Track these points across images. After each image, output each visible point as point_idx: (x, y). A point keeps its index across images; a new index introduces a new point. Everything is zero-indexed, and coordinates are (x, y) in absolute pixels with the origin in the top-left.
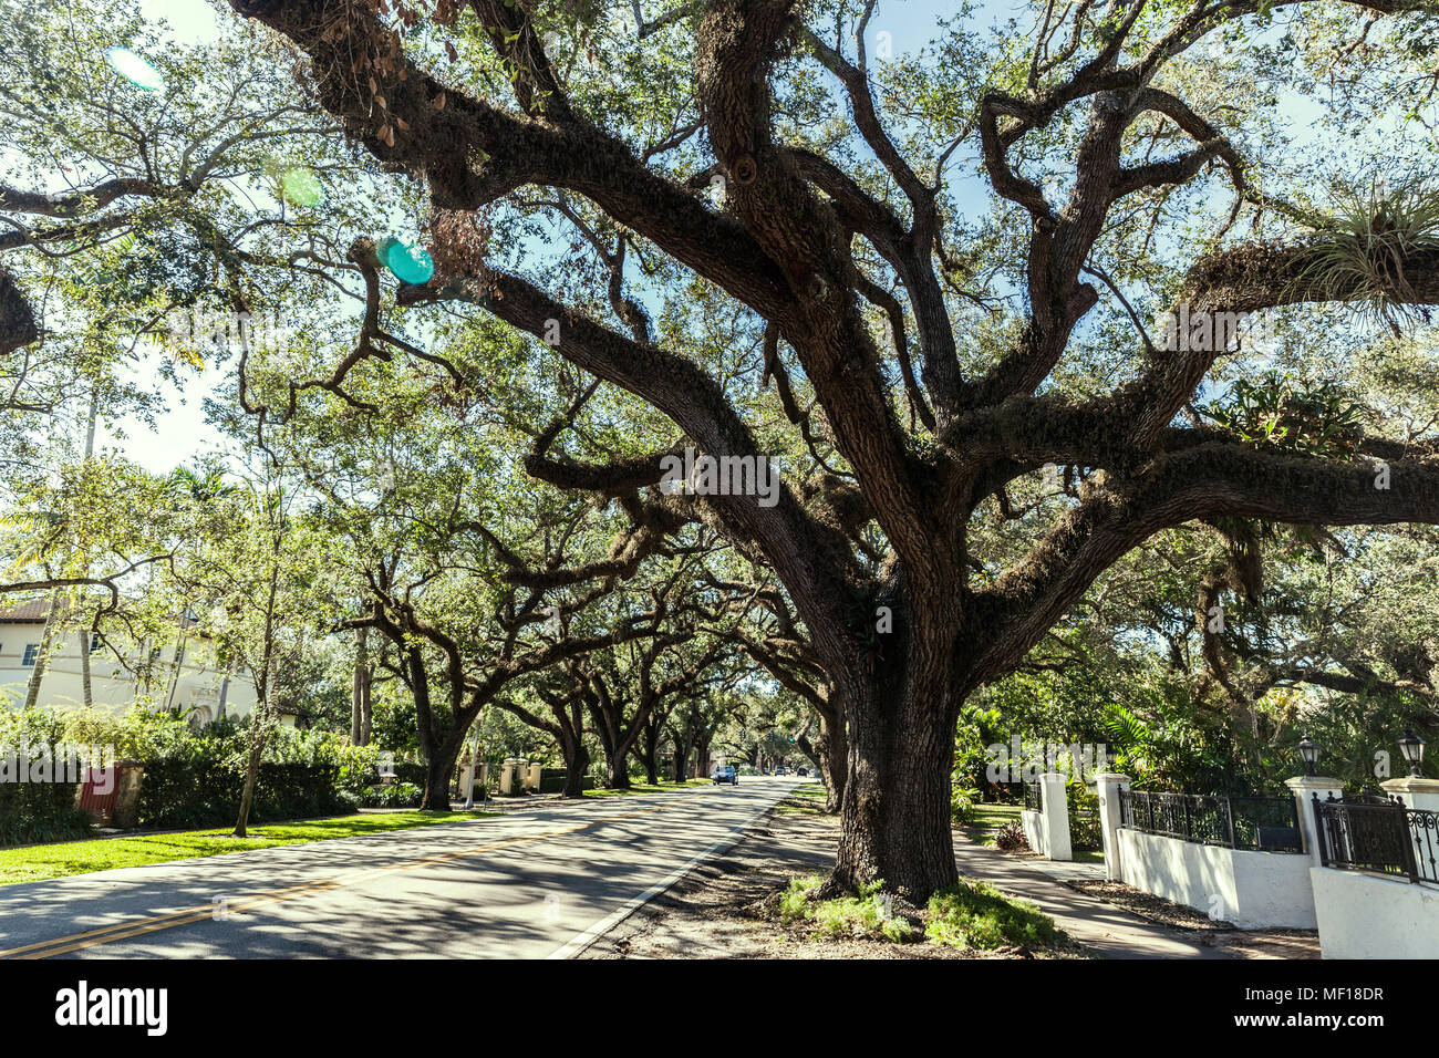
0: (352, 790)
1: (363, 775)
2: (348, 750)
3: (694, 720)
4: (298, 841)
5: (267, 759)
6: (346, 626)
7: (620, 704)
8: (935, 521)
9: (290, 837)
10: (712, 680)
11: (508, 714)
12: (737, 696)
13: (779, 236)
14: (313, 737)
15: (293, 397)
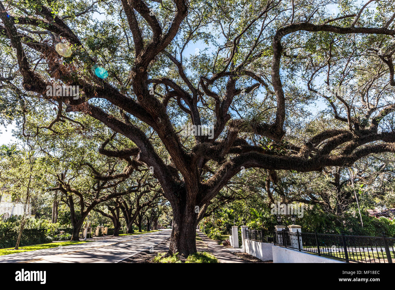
0: (51, 236)
1: (54, 232)
2: (50, 224)
3: (153, 213)
4: (34, 250)
5: (25, 228)
6: (50, 190)
7: (131, 210)
8: (191, 168)
9: (31, 249)
10: (159, 202)
11: (99, 213)
12: (166, 207)
13: (150, 110)
14: (40, 221)
15: (38, 130)
